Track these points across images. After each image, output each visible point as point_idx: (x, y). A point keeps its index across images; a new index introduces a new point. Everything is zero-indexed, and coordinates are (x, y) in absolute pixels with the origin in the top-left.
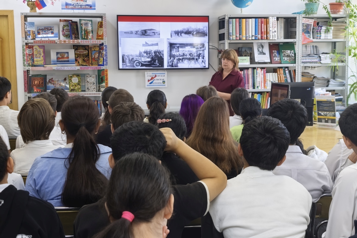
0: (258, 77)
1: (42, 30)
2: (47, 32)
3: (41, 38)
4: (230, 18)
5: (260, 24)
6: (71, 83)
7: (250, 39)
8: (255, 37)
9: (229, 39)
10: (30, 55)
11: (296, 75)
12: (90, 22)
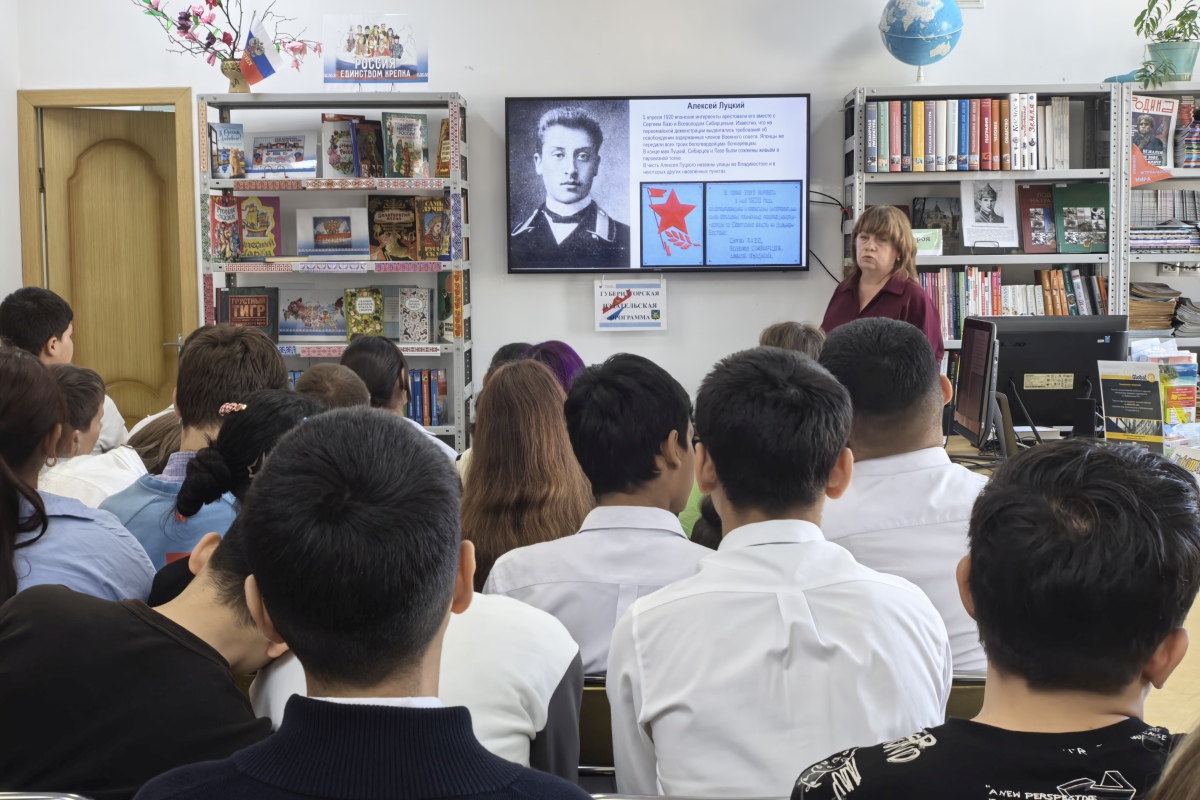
0: (971, 297)
1: (269, 147)
2: (282, 153)
3: (262, 175)
4: (870, 99)
5: (976, 118)
6: (352, 313)
7: (943, 168)
8: (959, 161)
9: (866, 170)
10: (225, 226)
11: (1110, 293)
12: (420, 123)
